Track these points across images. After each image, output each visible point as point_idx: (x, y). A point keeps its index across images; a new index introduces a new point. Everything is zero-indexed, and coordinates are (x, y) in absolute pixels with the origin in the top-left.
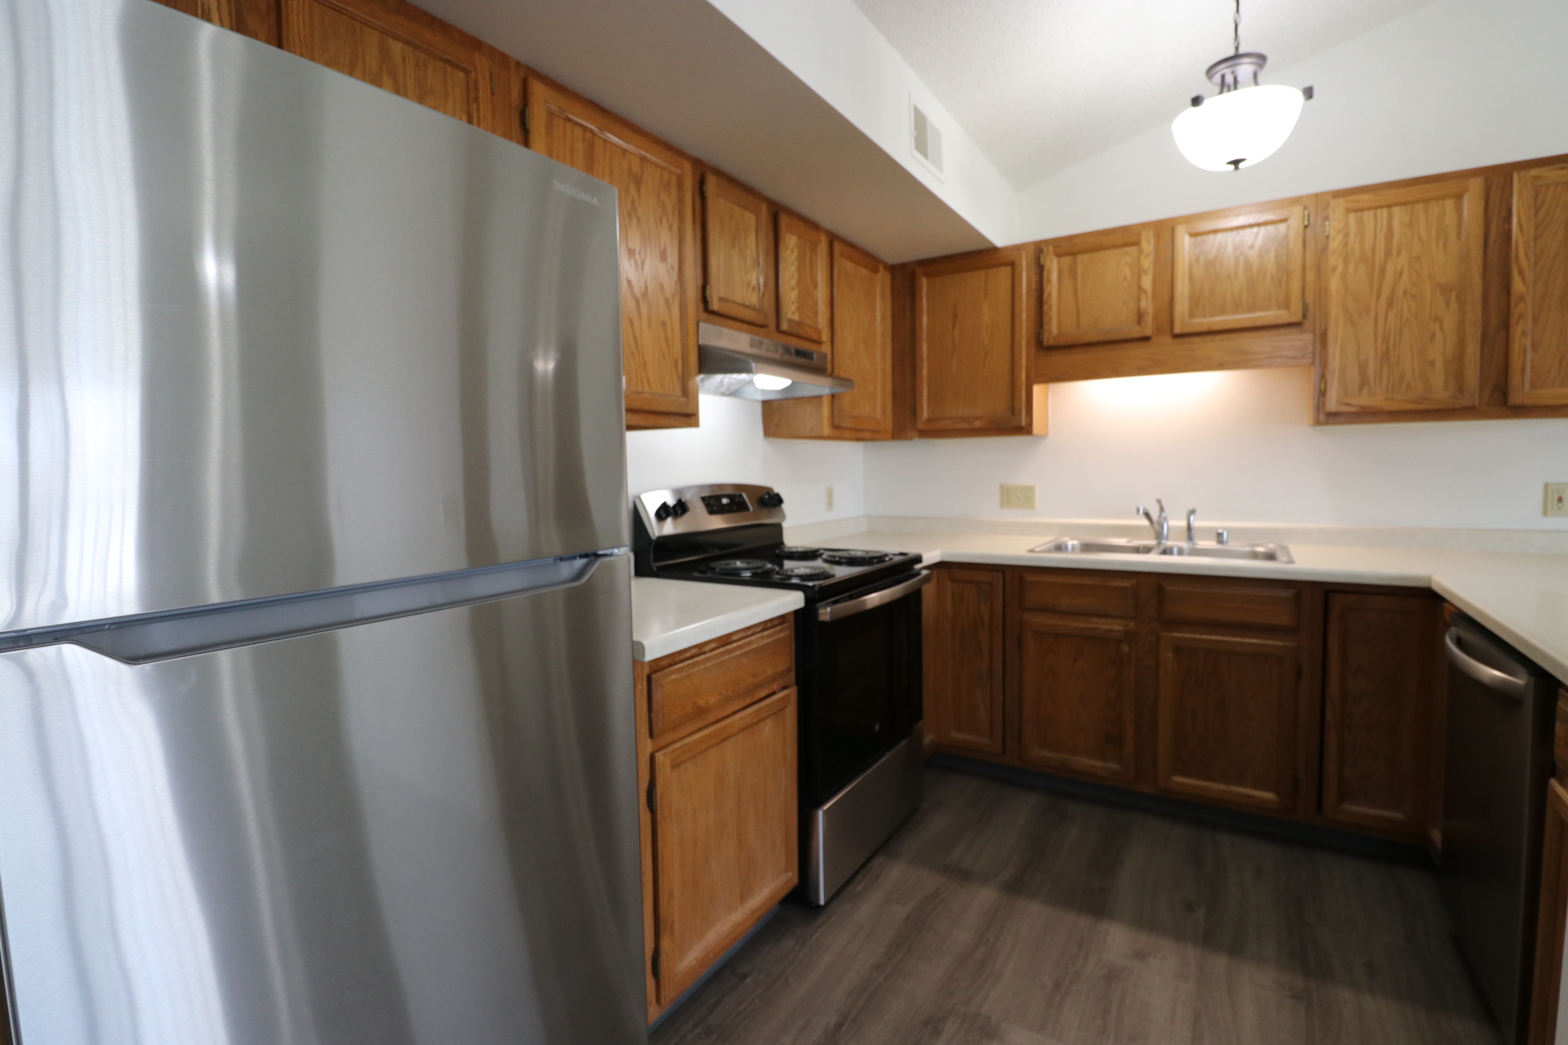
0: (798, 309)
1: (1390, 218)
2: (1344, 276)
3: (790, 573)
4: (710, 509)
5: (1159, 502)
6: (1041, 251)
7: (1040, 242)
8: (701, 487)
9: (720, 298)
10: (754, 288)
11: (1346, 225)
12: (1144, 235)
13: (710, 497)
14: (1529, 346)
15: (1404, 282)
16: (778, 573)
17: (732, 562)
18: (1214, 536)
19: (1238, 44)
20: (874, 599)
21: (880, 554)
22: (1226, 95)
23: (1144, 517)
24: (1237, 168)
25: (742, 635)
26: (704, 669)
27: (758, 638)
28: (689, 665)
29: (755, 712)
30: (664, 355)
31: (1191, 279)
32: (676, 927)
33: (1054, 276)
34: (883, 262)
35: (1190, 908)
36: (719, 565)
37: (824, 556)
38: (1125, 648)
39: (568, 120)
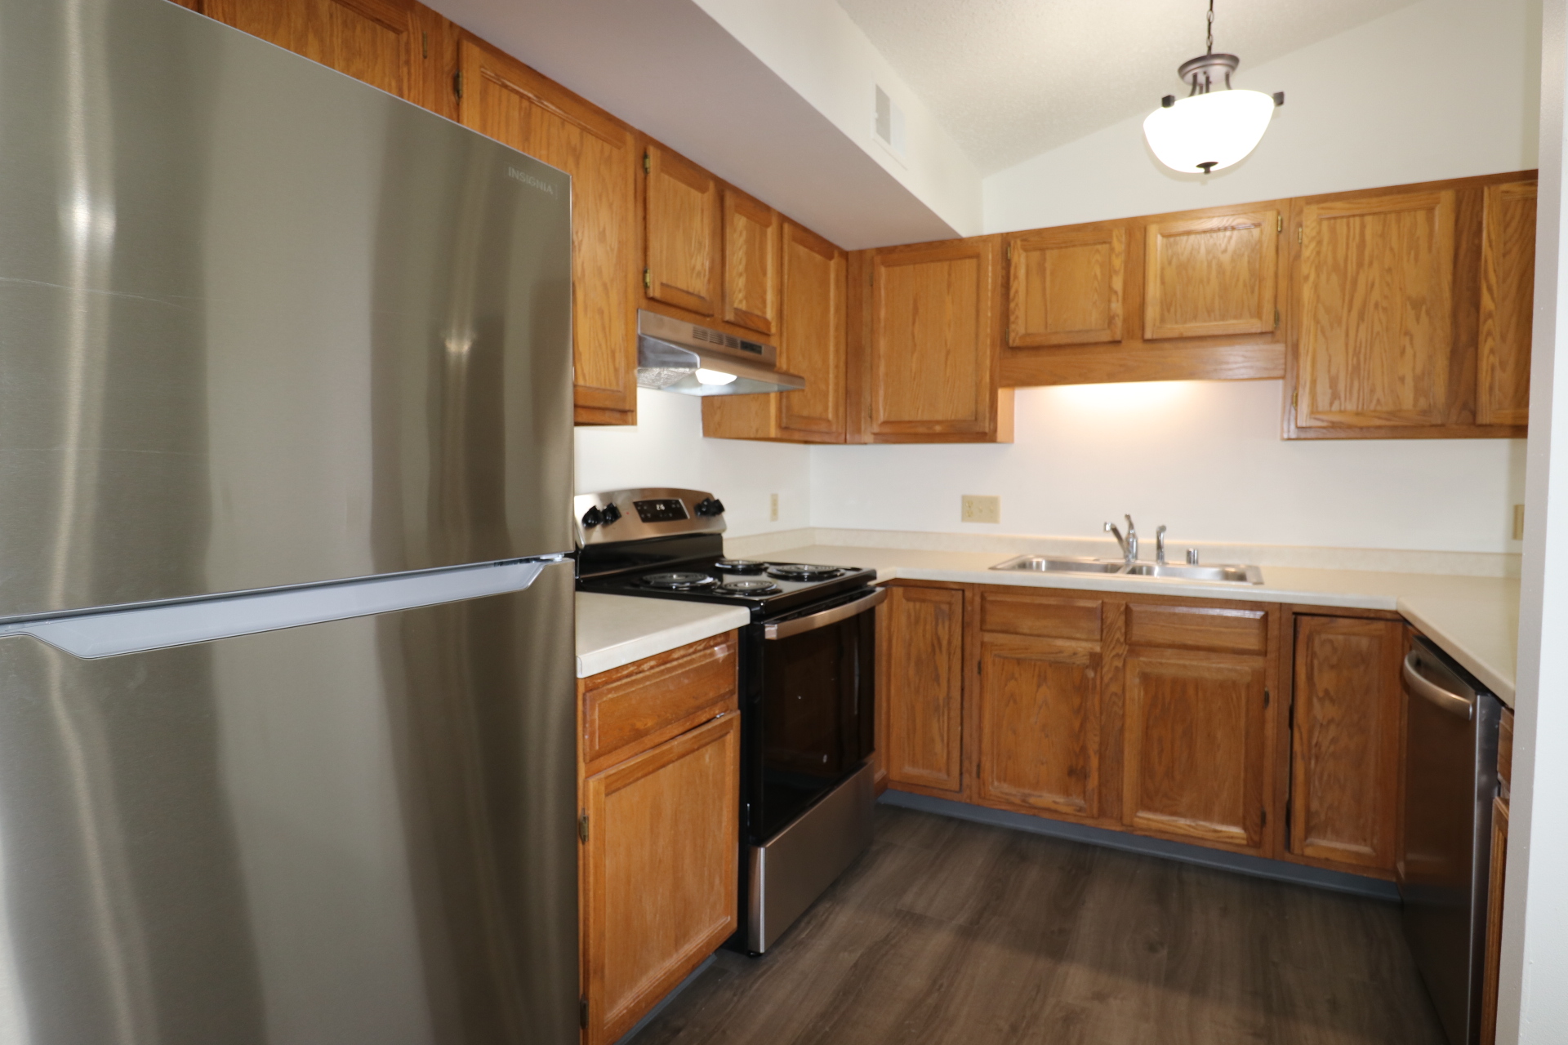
0: (746, 298)
1: (1363, 227)
2: (1316, 287)
3: (733, 587)
4: (643, 516)
5: (1128, 517)
6: (1009, 245)
7: (1008, 234)
8: (633, 491)
9: (662, 284)
10: (699, 274)
11: (1319, 233)
12: (1115, 233)
13: (644, 503)
14: (1497, 364)
15: (1376, 295)
16: (720, 587)
17: (669, 575)
18: (1185, 554)
19: (1211, 44)
20: (823, 617)
21: (831, 569)
22: (1197, 98)
23: (1111, 534)
24: (1207, 172)
25: (682, 652)
26: (644, 687)
27: (700, 657)
28: (626, 684)
29: (694, 737)
30: (600, 345)
31: (1163, 283)
32: (607, 971)
33: (1022, 272)
34: (837, 248)
35: (1152, 948)
36: (654, 578)
37: (769, 570)
38: (1091, 674)
39: (506, 87)
